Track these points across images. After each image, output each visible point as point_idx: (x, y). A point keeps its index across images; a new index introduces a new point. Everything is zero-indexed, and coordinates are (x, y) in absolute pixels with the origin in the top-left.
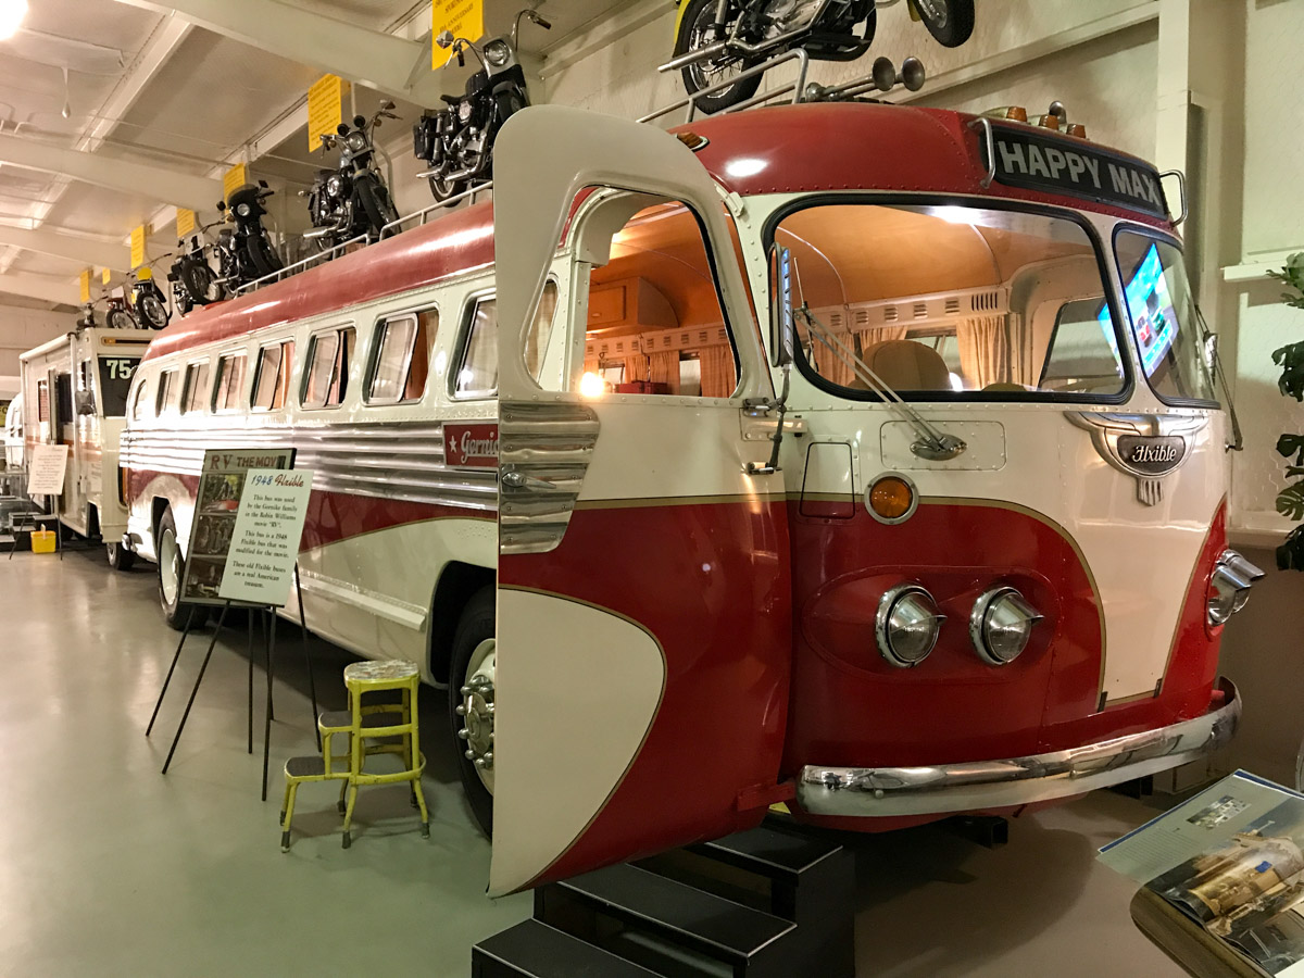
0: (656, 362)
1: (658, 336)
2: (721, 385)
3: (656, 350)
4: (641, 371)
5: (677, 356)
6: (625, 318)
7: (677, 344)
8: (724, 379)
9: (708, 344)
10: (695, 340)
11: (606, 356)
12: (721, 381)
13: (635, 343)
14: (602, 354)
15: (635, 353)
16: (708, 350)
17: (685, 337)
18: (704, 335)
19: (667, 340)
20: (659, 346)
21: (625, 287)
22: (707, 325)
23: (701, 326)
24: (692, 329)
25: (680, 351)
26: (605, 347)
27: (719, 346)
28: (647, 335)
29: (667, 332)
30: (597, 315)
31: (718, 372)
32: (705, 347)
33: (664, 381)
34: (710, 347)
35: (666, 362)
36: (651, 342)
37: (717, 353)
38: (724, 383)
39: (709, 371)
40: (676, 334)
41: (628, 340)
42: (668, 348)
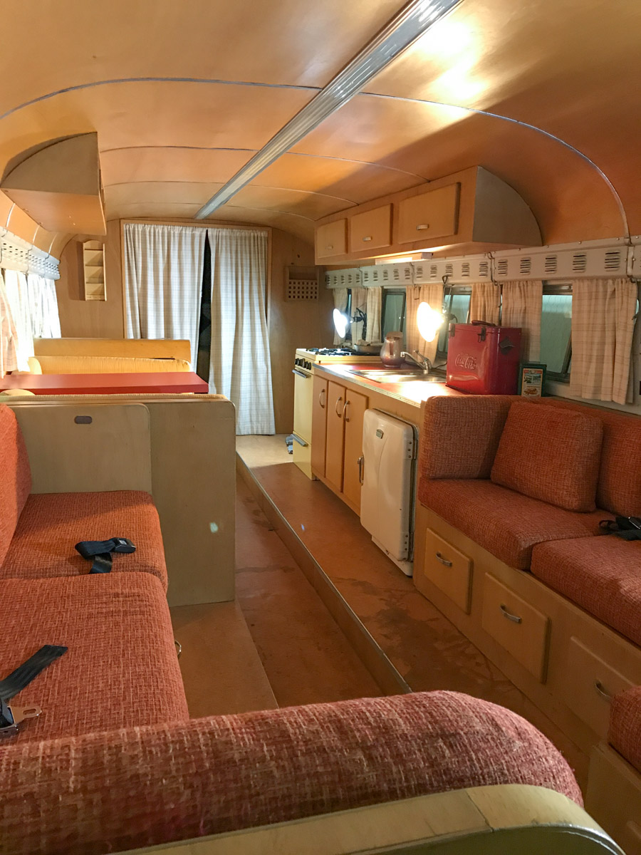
0: (510, 294)
1: (514, 255)
2: (603, 343)
3: (508, 278)
4: (492, 303)
5: (539, 287)
6: (456, 233)
7: (539, 271)
8: (609, 334)
9: (586, 274)
10: (565, 268)
11: (451, 281)
12: (603, 337)
13: (484, 265)
14: (445, 278)
15: (483, 279)
16: (586, 283)
17: (551, 261)
18: (580, 260)
19: (526, 263)
20: (514, 273)
21: (459, 184)
22: (586, 244)
23: (575, 245)
24: (563, 251)
25: (544, 282)
26: (449, 267)
27: (605, 279)
28: (499, 255)
29: (526, 252)
30: (422, 227)
31: (599, 321)
32: (581, 279)
33: (520, 326)
34: (591, 279)
35: (524, 295)
36: (503, 264)
37: (601, 289)
38: (609, 340)
39: (585, 315)
40: (537, 255)
41: (475, 260)
42: (526, 276)
